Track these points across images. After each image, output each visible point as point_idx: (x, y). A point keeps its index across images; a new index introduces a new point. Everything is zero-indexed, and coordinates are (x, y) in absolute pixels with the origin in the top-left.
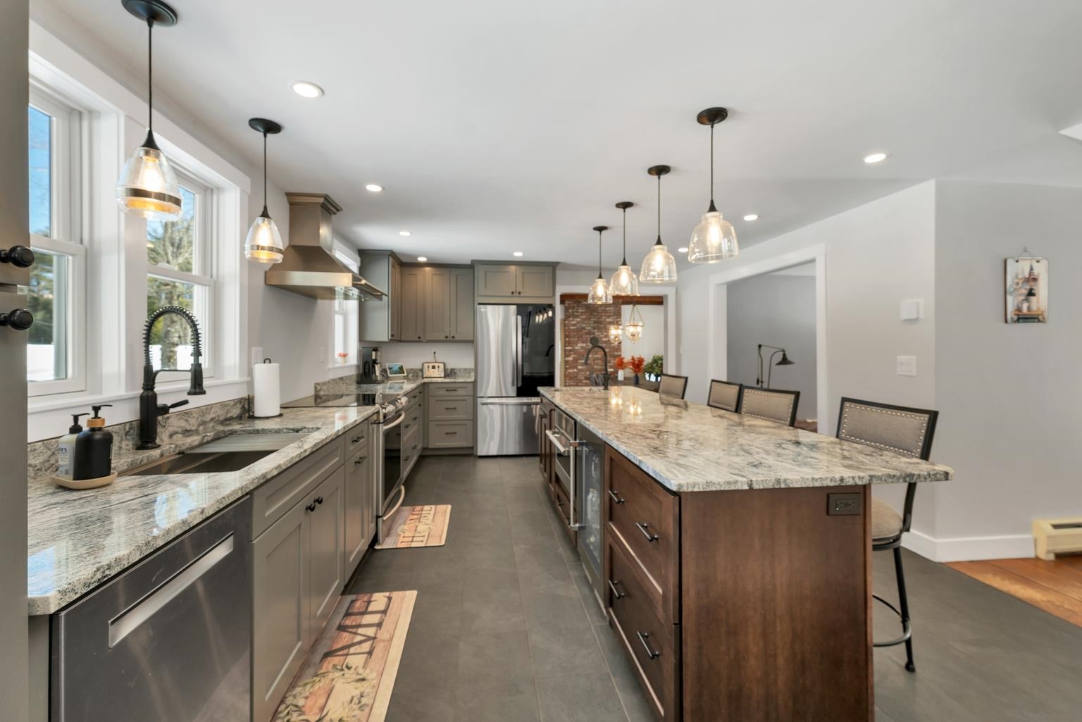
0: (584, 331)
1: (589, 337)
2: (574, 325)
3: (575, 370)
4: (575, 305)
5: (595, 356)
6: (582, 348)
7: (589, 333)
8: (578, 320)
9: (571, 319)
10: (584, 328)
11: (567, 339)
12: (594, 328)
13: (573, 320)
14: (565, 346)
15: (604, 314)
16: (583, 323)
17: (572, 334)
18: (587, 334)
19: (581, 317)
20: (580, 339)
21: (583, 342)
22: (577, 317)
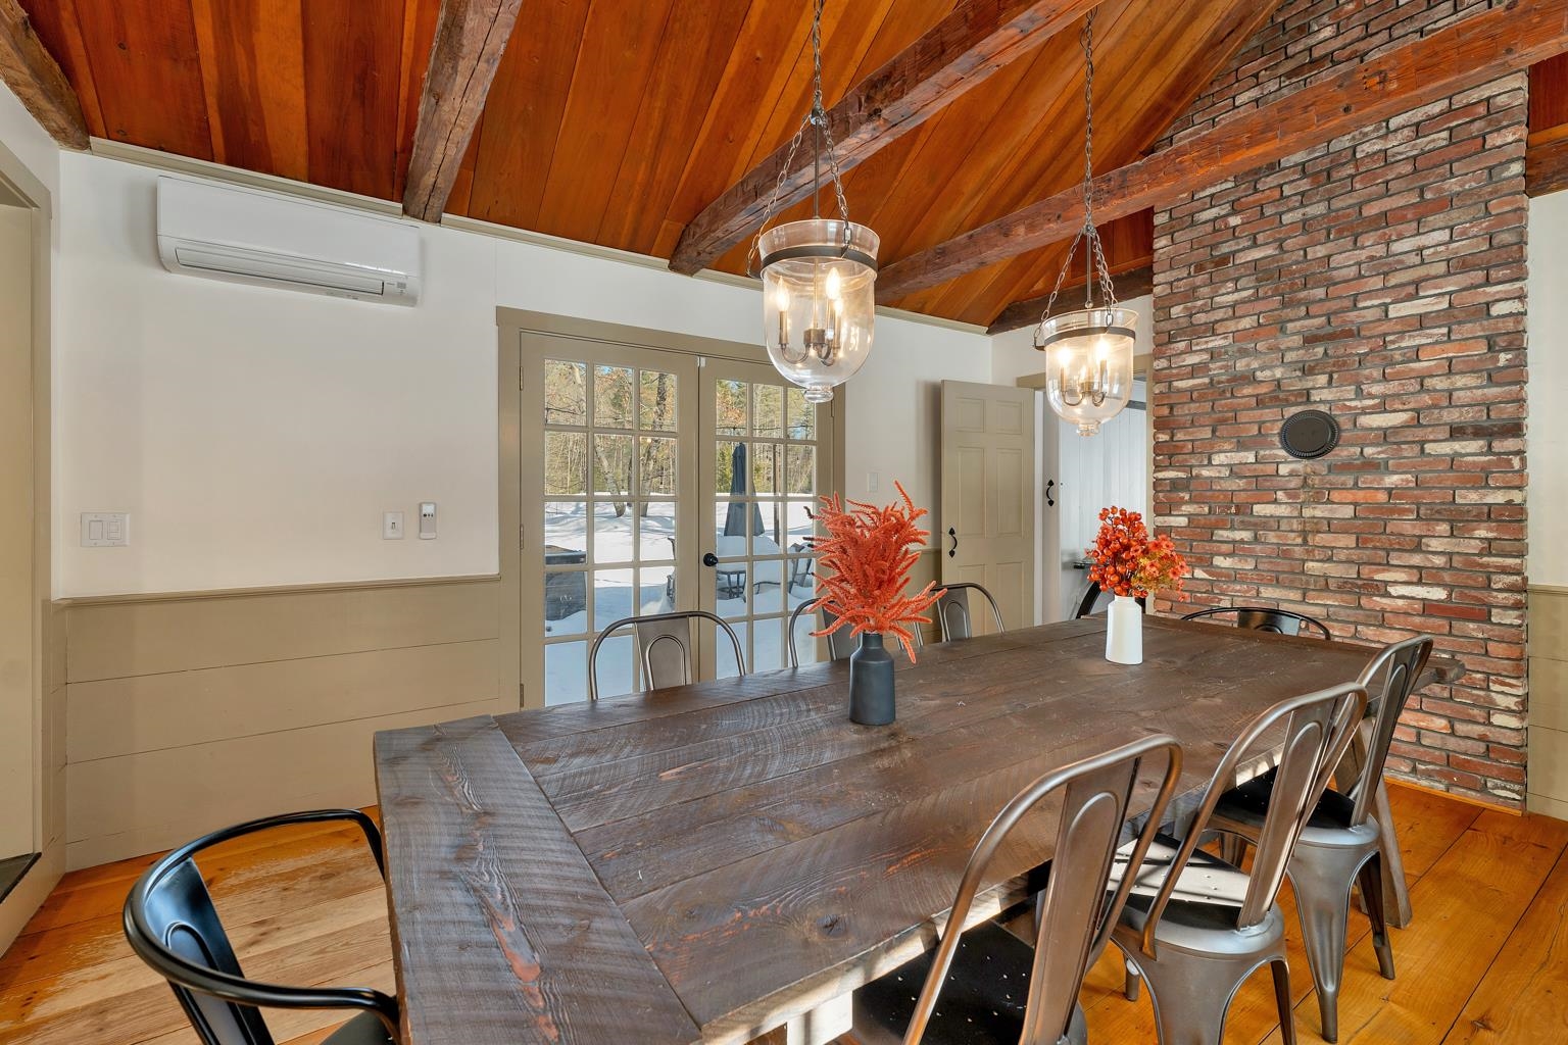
0: (1248, 390)
1: (1274, 420)
2: (1194, 371)
3: (1199, 573)
4: (1199, 279)
5: (1320, 511)
6: (1234, 471)
7: (1277, 396)
8: (1217, 342)
9: (1182, 346)
10: (1250, 378)
11: (1163, 437)
12: (1307, 370)
13: (1189, 351)
14: (1158, 467)
15: (1376, 283)
16: (1243, 353)
17: (1183, 411)
18: (1260, 402)
19: (1232, 326)
20: (1222, 430)
21: (1241, 445)
22: (1211, 329)
